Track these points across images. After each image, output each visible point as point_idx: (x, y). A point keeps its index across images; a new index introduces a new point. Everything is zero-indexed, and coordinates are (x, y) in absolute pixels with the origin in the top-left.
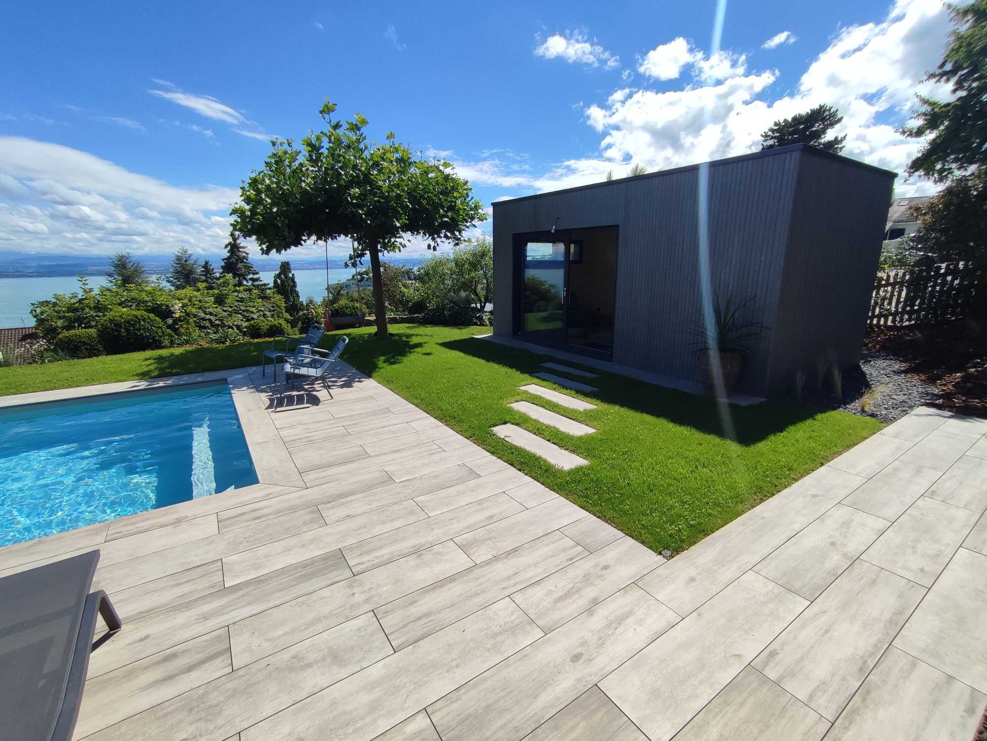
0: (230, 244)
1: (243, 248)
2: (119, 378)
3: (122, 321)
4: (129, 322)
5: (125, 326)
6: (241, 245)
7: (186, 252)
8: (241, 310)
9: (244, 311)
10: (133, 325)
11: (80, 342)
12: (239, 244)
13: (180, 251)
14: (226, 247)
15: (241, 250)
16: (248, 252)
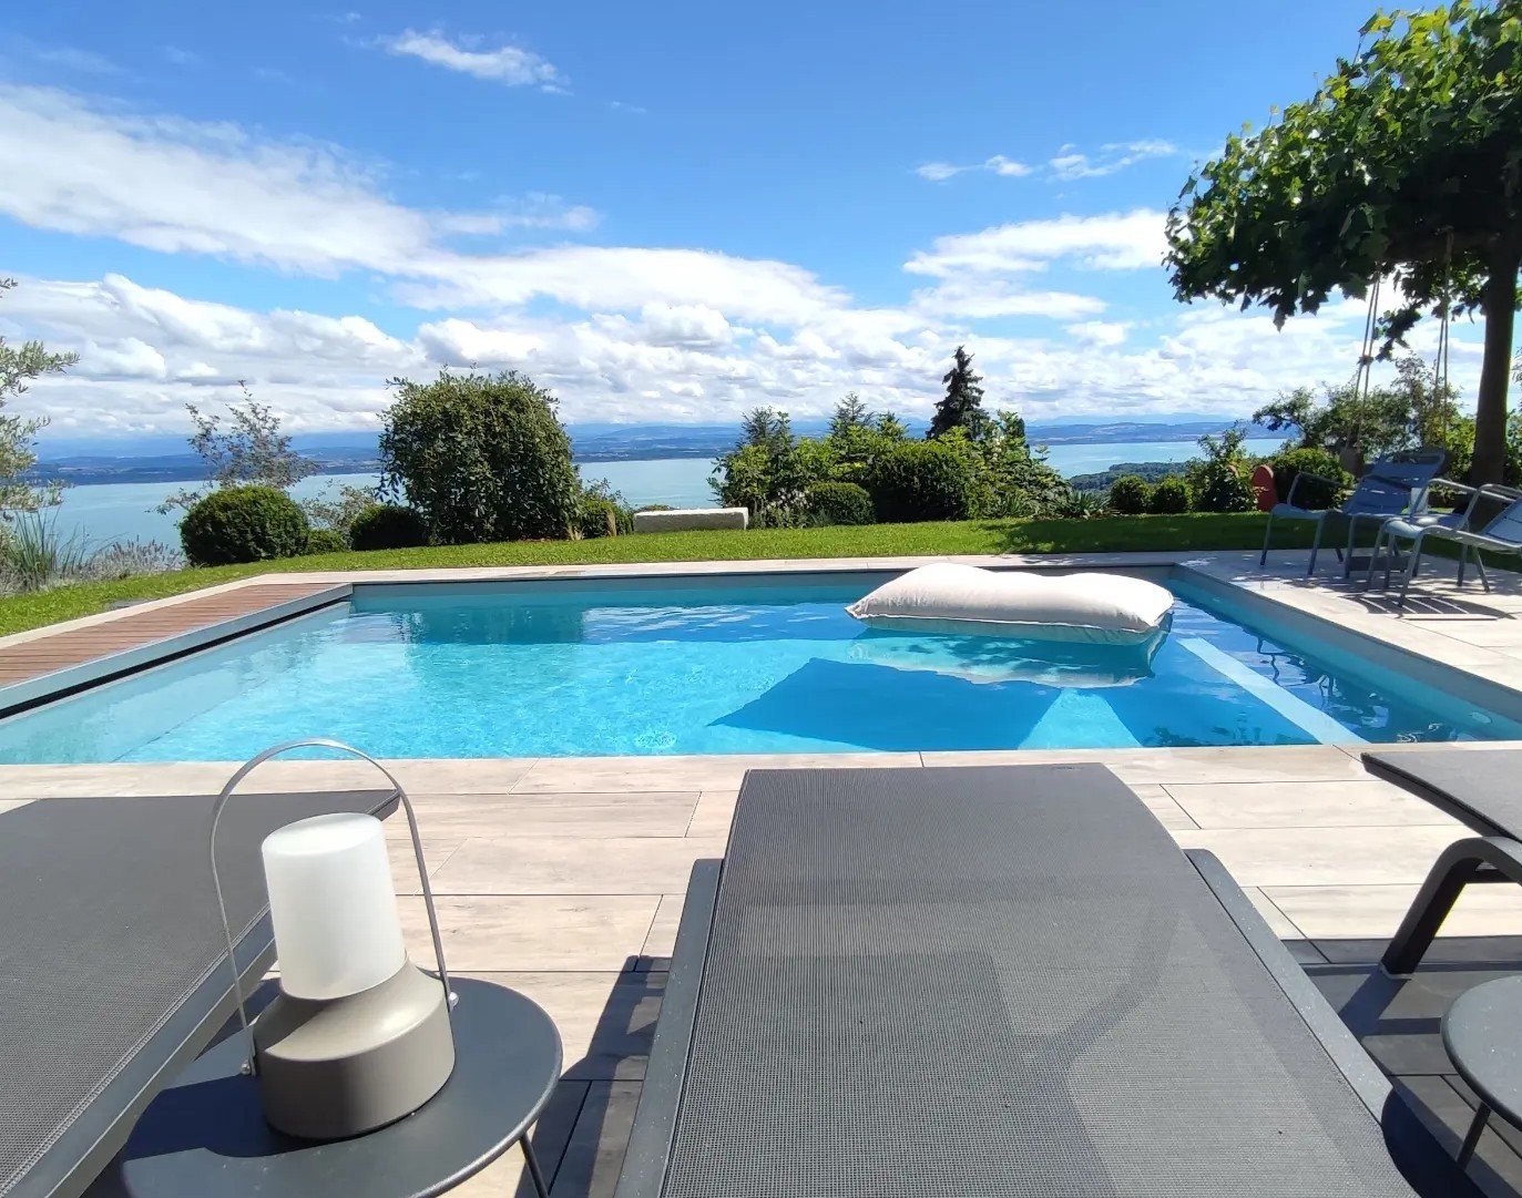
0: (953, 373)
1: (976, 380)
2: (967, 548)
3: (916, 462)
4: (924, 465)
5: (920, 471)
6: (973, 375)
7: (855, 401)
8: (1025, 480)
9: (1030, 483)
10: (931, 472)
11: (837, 503)
12: (969, 373)
13: (847, 400)
14: (946, 379)
15: (969, 385)
16: (982, 389)
